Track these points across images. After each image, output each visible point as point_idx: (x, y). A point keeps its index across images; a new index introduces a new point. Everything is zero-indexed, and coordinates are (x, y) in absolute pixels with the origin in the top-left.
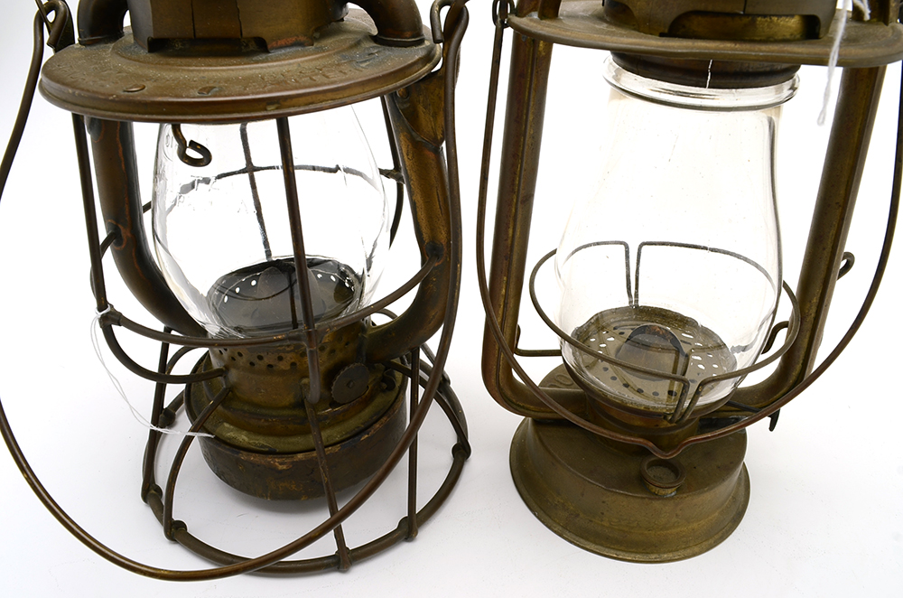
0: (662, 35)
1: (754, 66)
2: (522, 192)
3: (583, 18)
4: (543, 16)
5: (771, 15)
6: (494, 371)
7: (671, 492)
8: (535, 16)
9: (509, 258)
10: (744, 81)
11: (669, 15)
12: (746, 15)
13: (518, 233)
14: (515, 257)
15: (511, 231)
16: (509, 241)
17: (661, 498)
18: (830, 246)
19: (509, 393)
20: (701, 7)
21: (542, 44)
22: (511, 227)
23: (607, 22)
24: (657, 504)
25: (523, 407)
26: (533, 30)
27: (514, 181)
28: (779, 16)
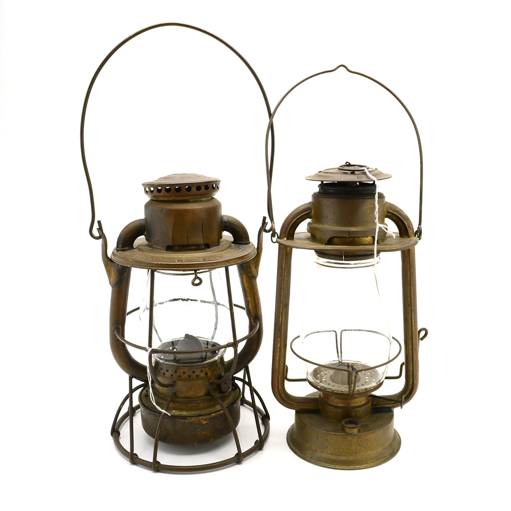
0: (326, 244)
1: (359, 253)
2: (284, 303)
3: (303, 239)
4: (288, 239)
5: (359, 237)
6: (276, 385)
7: (355, 431)
8: (285, 239)
9: (280, 330)
10: (355, 258)
11: (327, 238)
12: (350, 237)
13: (283, 320)
14: (283, 330)
15: (280, 319)
16: (280, 323)
17: (351, 435)
18: (410, 322)
19: (283, 396)
20: (336, 235)
21: (288, 248)
22: (281, 317)
23: (311, 241)
24: (349, 438)
25: (290, 403)
26: (284, 244)
27: (281, 298)
28: (363, 237)
